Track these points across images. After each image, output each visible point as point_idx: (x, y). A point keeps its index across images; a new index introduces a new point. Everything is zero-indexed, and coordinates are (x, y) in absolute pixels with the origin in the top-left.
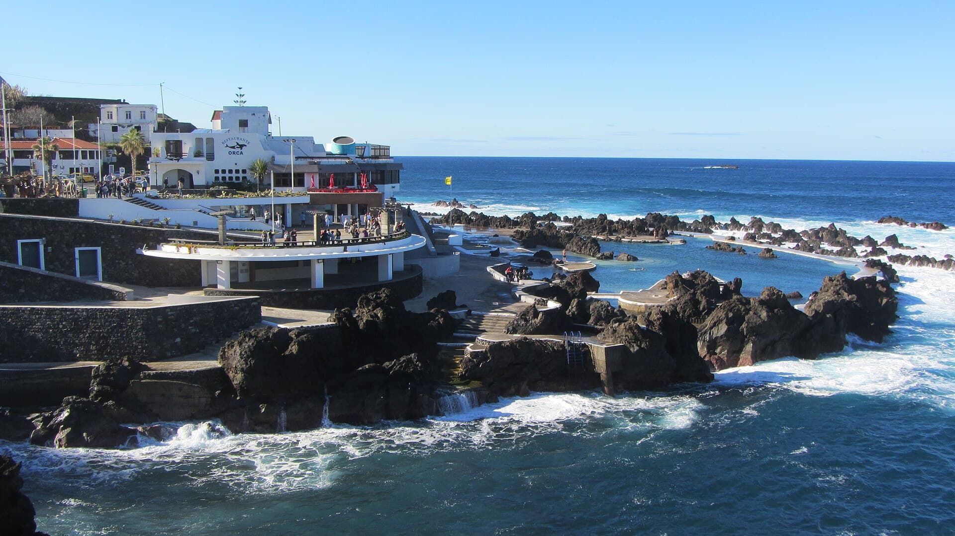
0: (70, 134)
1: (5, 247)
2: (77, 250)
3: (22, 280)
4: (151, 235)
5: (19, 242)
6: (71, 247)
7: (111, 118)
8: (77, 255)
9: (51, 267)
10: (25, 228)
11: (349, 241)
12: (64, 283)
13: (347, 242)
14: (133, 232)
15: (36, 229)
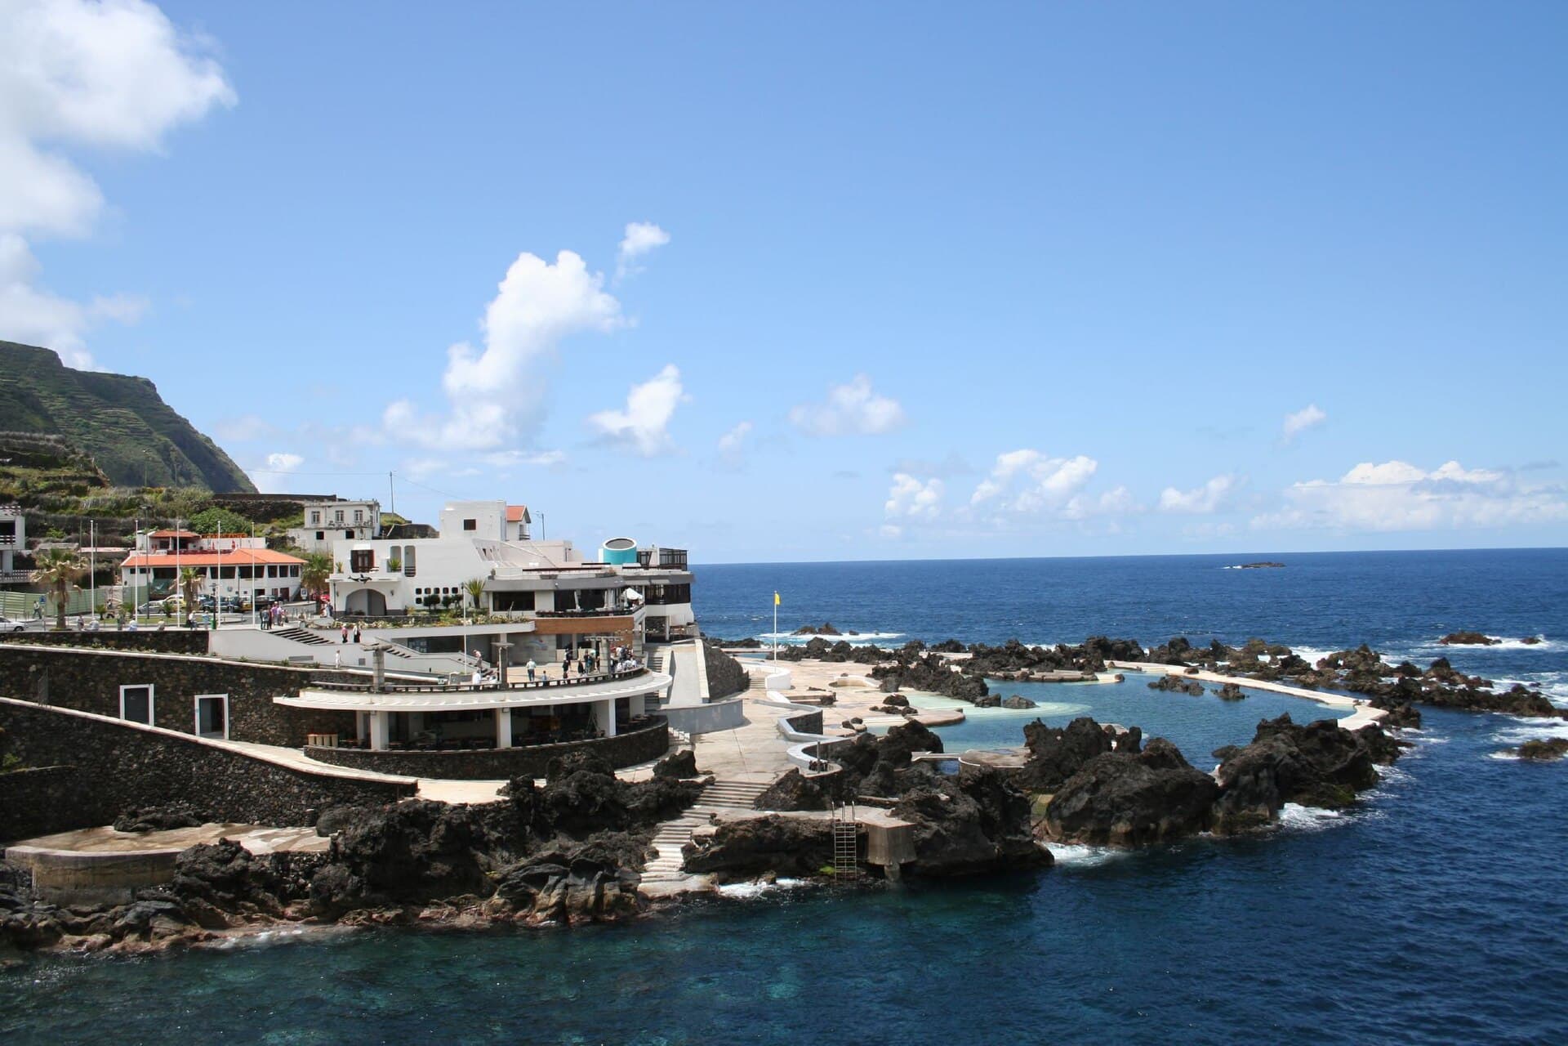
0: (260, 543)
1: (104, 696)
2: (197, 698)
3: (117, 738)
4: (292, 677)
5: (122, 688)
6: (189, 694)
7: (318, 520)
8: (197, 706)
9: (163, 721)
10: (130, 670)
11: (559, 682)
12: (170, 741)
13: (555, 683)
14: (270, 674)
15: (143, 670)
